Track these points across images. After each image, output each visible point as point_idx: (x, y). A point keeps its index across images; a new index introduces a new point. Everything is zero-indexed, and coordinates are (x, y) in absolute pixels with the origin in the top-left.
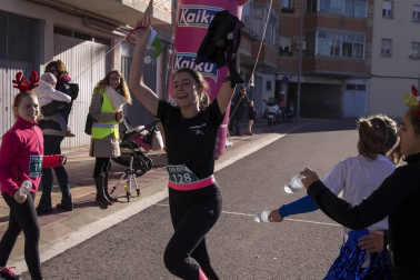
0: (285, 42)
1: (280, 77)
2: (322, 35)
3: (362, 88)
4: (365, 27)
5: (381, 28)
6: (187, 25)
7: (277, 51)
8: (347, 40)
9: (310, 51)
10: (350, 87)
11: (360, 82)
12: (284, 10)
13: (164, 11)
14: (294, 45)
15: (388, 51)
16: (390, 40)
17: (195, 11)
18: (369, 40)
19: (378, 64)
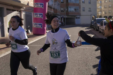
0: (62, 9)
1: (62, 17)
2: (70, 7)
3: (79, 18)
4: (79, 5)
5: (82, 5)
6: (36, 7)
7: (61, 11)
8: (75, 8)
9: (67, 11)
10: (77, 18)
11: (79, 17)
12: (62, 2)
13: (32, 4)
14: (64, 10)
15: (84, 10)
16: (84, 8)
17: (37, 4)
18: (80, 8)
19: (82, 13)
